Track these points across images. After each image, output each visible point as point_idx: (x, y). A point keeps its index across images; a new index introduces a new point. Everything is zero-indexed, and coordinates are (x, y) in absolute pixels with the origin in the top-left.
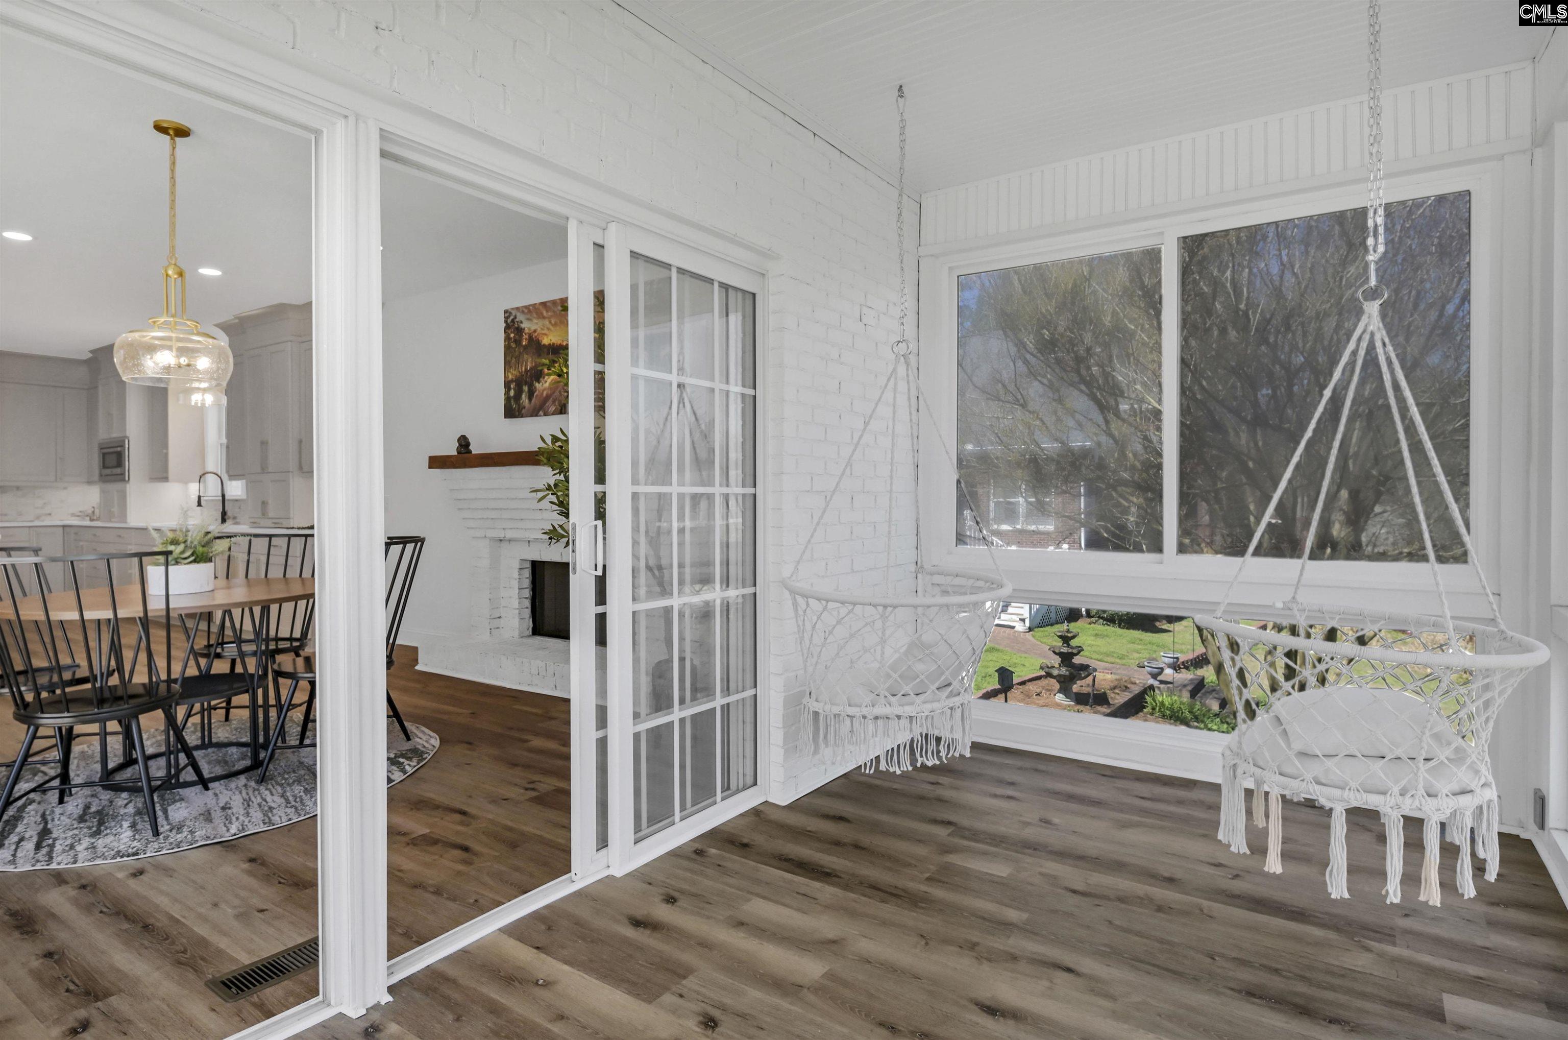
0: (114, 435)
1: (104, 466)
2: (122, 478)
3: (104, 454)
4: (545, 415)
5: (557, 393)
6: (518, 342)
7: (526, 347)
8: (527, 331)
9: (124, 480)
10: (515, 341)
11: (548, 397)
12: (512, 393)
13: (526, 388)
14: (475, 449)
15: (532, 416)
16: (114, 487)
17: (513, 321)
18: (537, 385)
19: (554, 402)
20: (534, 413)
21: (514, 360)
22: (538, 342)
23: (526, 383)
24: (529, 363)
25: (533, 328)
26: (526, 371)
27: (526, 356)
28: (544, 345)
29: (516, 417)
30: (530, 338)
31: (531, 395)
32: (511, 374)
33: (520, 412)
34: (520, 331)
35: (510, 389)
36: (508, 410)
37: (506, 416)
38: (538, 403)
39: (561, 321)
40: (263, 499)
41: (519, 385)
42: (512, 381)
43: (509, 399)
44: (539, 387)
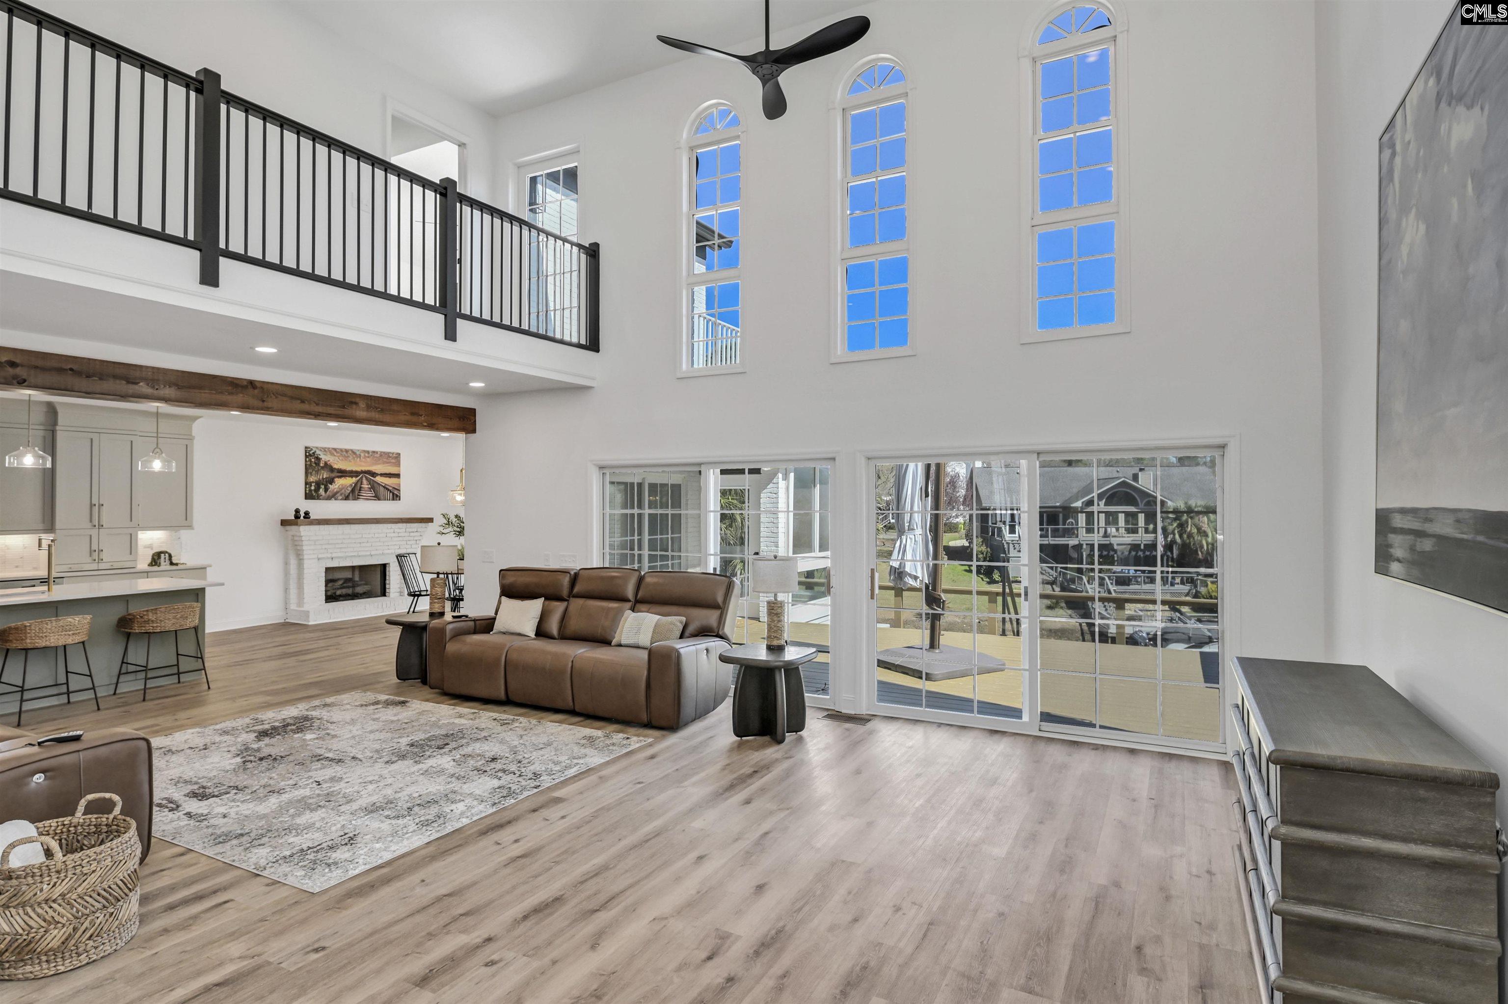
5: (343, 491)
6: (317, 464)
7: (322, 468)
8: (323, 459)
10: (315, 463)
11: (337, 493)
12: (313, 488)
13: (323, 487)
14: (313, 517)
15: (327, 500)
17: (313, 453)
19: (341, 494)
20: (329, 498)
21: (312, 472)
22: (331, 466)
23: (321, 484)
24: (325, 475)
25: (327, 459)
26: (323, 479)
27: (320, 472)
28: (335, 469)
29: (315, 499)
30: (326, 463)
31: (326, 490)
32: (312, 479)
33: (318, 498)
34: (318, 459)
35: (311, 486)
36: (309, 496)
37: (306, 498)
38: (331, 494)
39: (346, 458)
40: (93, 548)
41: (318, 485)
42: (313, 482)
43: (310, 490)
44: (331, 487)
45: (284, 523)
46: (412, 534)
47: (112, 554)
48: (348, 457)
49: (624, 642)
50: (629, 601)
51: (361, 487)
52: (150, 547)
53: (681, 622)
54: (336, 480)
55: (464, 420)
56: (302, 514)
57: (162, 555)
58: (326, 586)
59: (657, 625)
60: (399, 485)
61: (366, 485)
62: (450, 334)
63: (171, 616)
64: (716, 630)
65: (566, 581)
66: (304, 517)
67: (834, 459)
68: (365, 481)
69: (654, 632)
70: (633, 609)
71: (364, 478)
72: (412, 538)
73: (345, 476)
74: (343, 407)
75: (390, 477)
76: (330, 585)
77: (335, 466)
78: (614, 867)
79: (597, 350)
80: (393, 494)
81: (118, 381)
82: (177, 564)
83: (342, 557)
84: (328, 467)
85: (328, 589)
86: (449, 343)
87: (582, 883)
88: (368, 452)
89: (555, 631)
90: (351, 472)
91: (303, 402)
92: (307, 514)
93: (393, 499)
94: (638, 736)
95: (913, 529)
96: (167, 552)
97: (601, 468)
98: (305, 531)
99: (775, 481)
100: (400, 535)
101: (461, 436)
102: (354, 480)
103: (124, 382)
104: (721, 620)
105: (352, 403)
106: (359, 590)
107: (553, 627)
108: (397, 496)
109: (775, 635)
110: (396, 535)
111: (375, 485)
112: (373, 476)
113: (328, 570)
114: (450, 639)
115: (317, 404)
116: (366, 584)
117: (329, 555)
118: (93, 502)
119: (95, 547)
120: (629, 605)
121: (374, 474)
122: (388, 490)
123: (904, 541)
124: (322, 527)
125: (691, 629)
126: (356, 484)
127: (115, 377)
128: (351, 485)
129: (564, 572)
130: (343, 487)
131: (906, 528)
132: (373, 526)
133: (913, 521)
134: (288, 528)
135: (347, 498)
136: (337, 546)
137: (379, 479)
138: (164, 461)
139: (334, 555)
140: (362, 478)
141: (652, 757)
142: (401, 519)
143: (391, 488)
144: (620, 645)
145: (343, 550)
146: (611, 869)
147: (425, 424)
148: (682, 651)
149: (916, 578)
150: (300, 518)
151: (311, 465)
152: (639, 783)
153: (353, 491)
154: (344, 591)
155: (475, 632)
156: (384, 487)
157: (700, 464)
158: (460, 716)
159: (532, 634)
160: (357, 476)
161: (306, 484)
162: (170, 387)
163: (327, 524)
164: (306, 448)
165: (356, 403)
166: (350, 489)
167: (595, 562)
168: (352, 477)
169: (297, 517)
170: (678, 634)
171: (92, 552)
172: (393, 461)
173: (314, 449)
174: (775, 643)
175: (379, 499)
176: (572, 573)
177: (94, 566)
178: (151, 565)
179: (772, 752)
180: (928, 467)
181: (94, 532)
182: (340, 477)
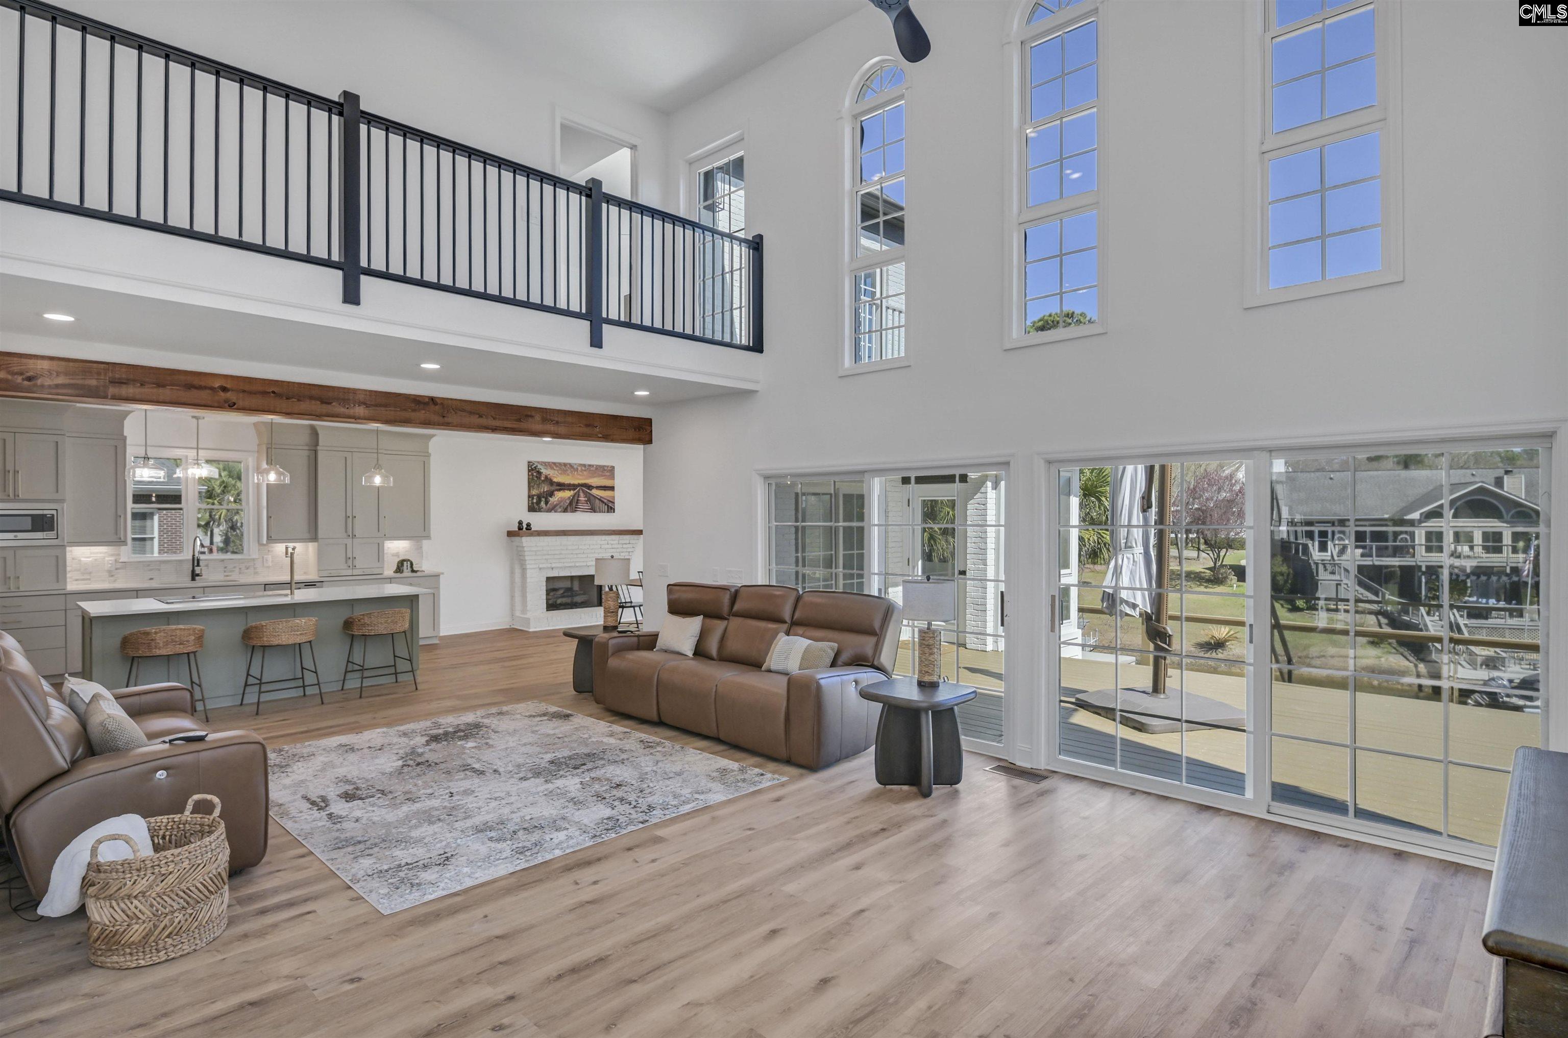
4: (554, 512)
5: (562, 504)
6: (539, 478)
7: (543, 481)
8: (542, 473)
10: (537, 477)
11: (556, 505)
12: (535, 501)
13: (543, 499)
14: (534, 528)
15: (547, 512)
17: (535, 467)
18: (550, 498)
19: (561, 507)
20: (549, 511)
21: (535, 486)
22: (551, 480)
23: (542, 497)
24: (546, 488)
25: (547, 473)
26: (544, 492)
27: (542, 485)
28: (555, 482)
29: (536, 511)
30: (546, 477)
31: (547, 503)
32: (534, 492)
33: (540, 510)
34: (539, 473)
35: (533, 499)
36: (531, 509)
37: (529, 511)
38: (551, 507)
39: (564, 472)
40: (348, 556)
41: (539, 497)
42: (535, 495)
43: (533, 503)
44: (551, 500)
45: (510, 534)
46: (625, 546)
47: (364, 562)
48: (567, 470)
49: (773, 667)
50: (785, 622)
51: (578, 500)
52: (397, 555)
53: (833, 650)
54: (556, 493)
55: (639, 430)
56: (525, 526)
57: (405, 563)
58: (547, 594)
59: (807, 650)
60: (614, 497)
61: (582, 498)
62: (596, 341)
63: (383, 620)
64: (871, 659)
65: (726, 599)
66: (527, 529)
67: (1007, 463)
68: (582, 494)
69: (802, 659)
70: (788, 633)
71: (581, 491)
72: (625, 550)
73: (564, 490)
74: (519, 420)
75: (605, 490)
76: (552, 594)
77: (555, 480)
78: (676, 929)
79: (760, 350)
80: (608, 506)
81: (313, 402)
82: (416, 572)
83: (561, 568)
84: (549, 481)
85: (550, 597)
86: (595, 350)
87: (635, 943)
88: (584, 465)
89: (714, 652)
90: (569, 485)
91: (481, 416)
92: (529, 525)
93: (608, 512)
94: (774, 772)
95: (1131, 547)
96: (409, 560)
97: (766, 478)
98: (527, 542)
99: (983, 490)
100: (613, 546)
101: (640, 448)
102: (572, 493)
103: (319, 402)
104: (878, 648)
105: (527, 416)
106: (578, 599)
107: (713, 647)
108: (611, 508)
109: (926, 669)
110: (610, 546)
111: (592, 498)
112: (589, 489)
113: (549, 579)
114: (613, 654)
115: (494, 419)
116: (584, 594)
117: (549, 565)
118: (348, 515)
119: (350, 555)
120: (785, 626)
121: (590, 487)
122: (603, 502)
123: (1120, 561)
124: (542, 538)
125: (844, 657)
126: (574, 496)
127: (311, 398)
128: (569, 498)
129: (724, 589)
130: (562, 500)
131: (1123, 545)
132: (589, 537)
133: (1130, 537)
134: (513, 539)
135: (565, 511)
136: (556, 557)
137: (594, 492)
138: (383, 476)
139: (554, 565)
140: (579, 491)
141: (778, 800)
142: (614, 531)
143: (606, 501)
144: (769, 671)
145: (562, 561)
146: (673, 930)
147: (600, 435)
148: (822, 682)
149: (1134, 606)
150: (523, 529)
151: (533, 479)
152: (750, 829)
153: (571, 503)
154: (564, 600)
155: (639, 647)
156: (600, 500)
157: (863, 472)
158: (611, 735)
159: (690, 654)
160: (574, 490)
161: (529, 497)
162: (359, 406)
163: (546, 535)
164: (529, 462)
165: (532, 416)
166: (568, 502)
167: (761, 579)
168: (570, 490)
169: (520, 528)
170: (829, 661)
171: (347, 559)
172: (608, 474)
173: (536, 464)
174: (927, 679)
175: (595, 512)
176: (733, 590)
177: (349, 572)
178: (396, 572)
179: (914, 807)
180: (1150, 470)
181: (349, 541)
182: (560, 490)
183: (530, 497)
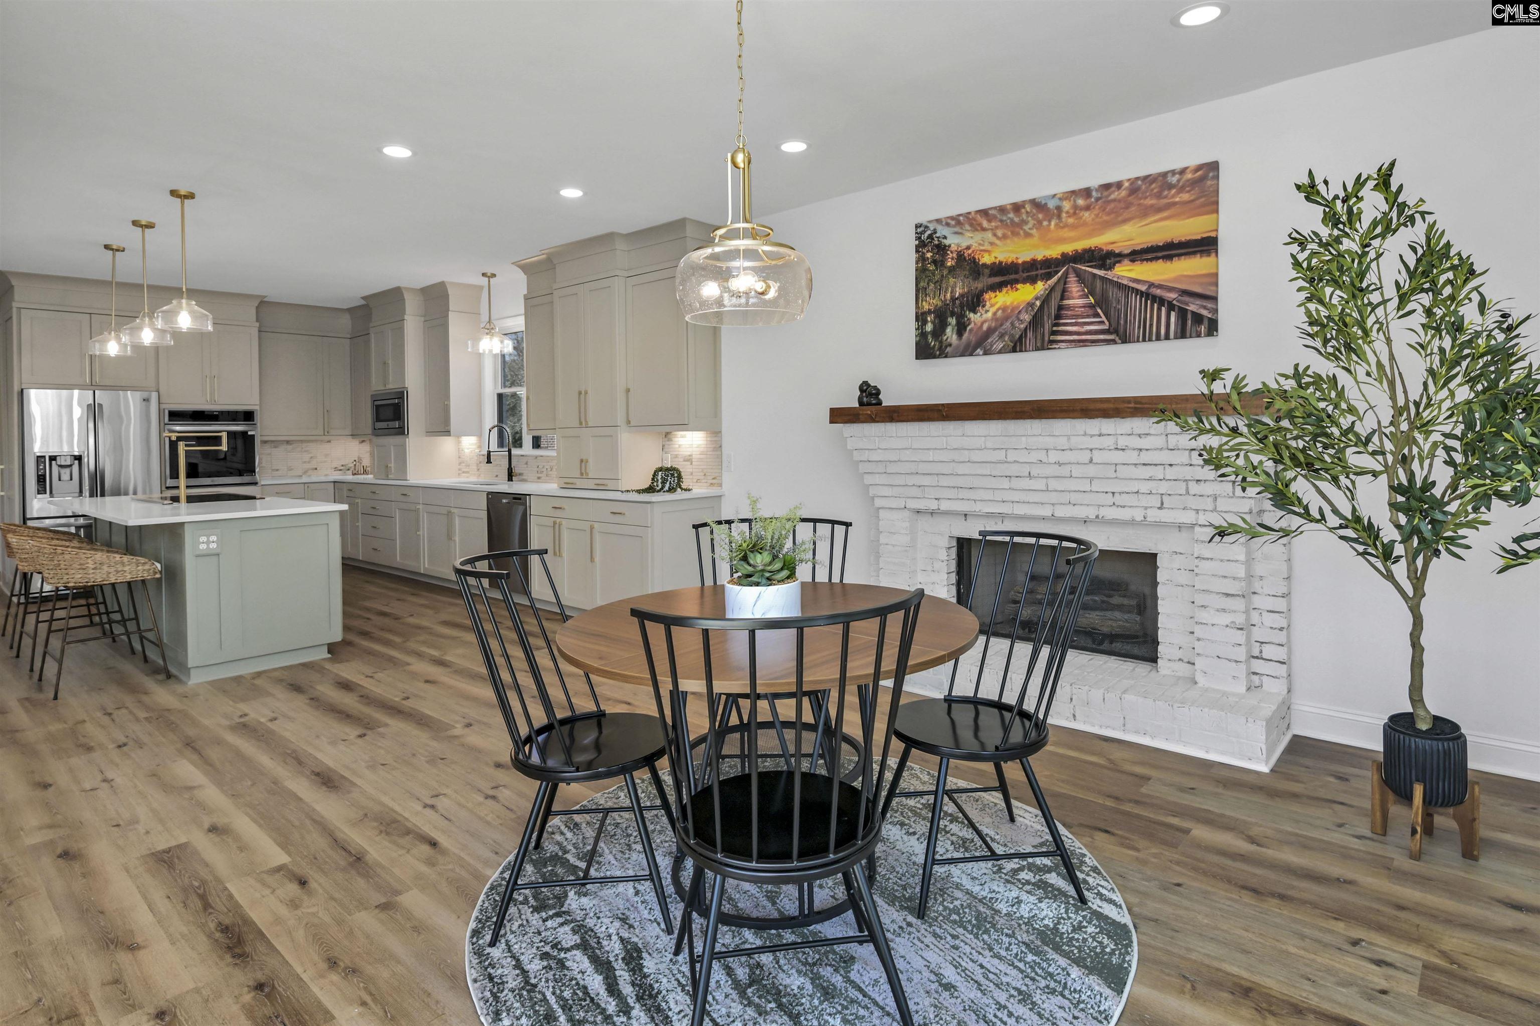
0: (390, 386)
1: (378, 418)
2: (401, 431)
3: (378, 407)
4: (985, 353)
5: (1008, 324)
6: (939, 263)
7: (952, 270)
8: (954, 248)
9: (404, 434)
10: (935, 262)
11: (990, 332)
12: (929, 327)
13: (953, 321)
15: (962, 355)
16: (391, 441)
17: (930, 237)
18: (972, 315)
19: (1001, 336)
20: (968, 351)
21: (932, 286)
22: (974, 261)
23: (953, 314)
24: (958, 287)
25: (964, 245)
26: (953, 299)
27: (952, 280)
28: (984, 265)
29: (935, 357)
30: (960, 256)
31: (961, 329)
32: (931, 303)
34: (942, 249)
35: (925, 322)
37: (918, 357)
38: (973, 339)
40: (581, 457)
41: (941, 316)
42: (929, 312)
44: (975, 318)
45: (832, 416)
47: (597, 468)
51: (1060, 308)
54: (986, 296)
60: (1213, 279)
61: (1077, 299)
68: (1074, 287)
71: (1072, 278)
75: (1169, 258)
76: (976, 585)
77: (987, 259)
80: (1183, 313)
84: (969, 265)
90: (1033, 265)
93: (1182, 334)
100: (1146, 457)
102: (1040, 287)
108: (1198, 319)
111: (1113, 293)
112: (1102, 266)
119: (583, 455)
121: (1106, 258)
122: (1161, 301)
126: (1046, 300)
128: (1031, 305)
130: (1008, 314)
135: (1017, 346)
137: (1124, 272)
140: (1066, 275)
143: (1172, 296)
150: (867, 405)
151: (928, 271)
153: (1036, 322)
160: (1048, 276)
166: (1027, 317)
168: (1033, 281)
171: (581, 461)
173: (935, 226)
175: (1125, 340)
181: (582, 433)
182: (997, 287)
183: (921, 318)
